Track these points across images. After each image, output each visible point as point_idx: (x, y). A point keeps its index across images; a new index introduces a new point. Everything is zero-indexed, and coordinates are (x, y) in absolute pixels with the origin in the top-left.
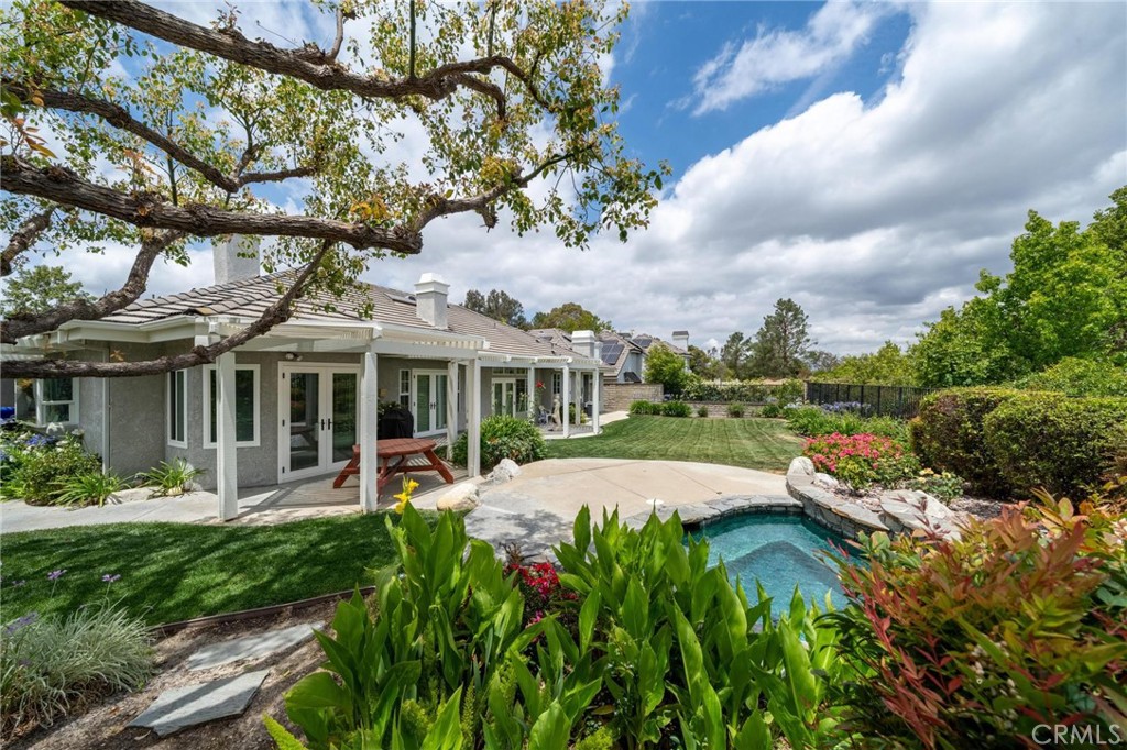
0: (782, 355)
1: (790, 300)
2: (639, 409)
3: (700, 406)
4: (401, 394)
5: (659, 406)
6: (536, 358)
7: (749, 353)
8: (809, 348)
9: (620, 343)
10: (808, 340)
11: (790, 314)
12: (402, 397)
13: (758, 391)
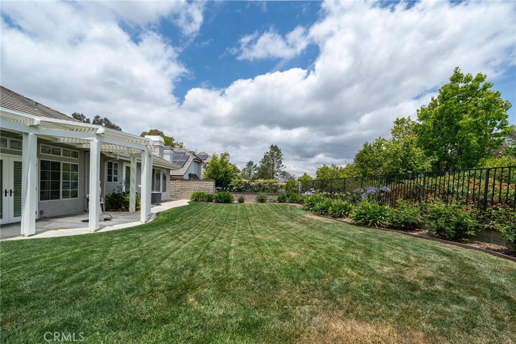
2: (198, 198)
3: (239, 196)
5: (212, 196)
7: (256, 172)
8: (283, 169)
9: (187, 154)
11: (276, 152)
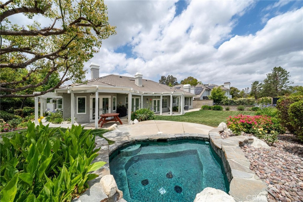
0: (275, 88)
1: (280, 67)
2: (204, 108)
3: (227, 107)
4: (126, 103)
5: (211, 107)
6: (163, 93)
8: (289, 85)
9: (203, 87)
10: (288, 82)
11: (280, 72)
12: (126, 104)
13: (251, 101)
